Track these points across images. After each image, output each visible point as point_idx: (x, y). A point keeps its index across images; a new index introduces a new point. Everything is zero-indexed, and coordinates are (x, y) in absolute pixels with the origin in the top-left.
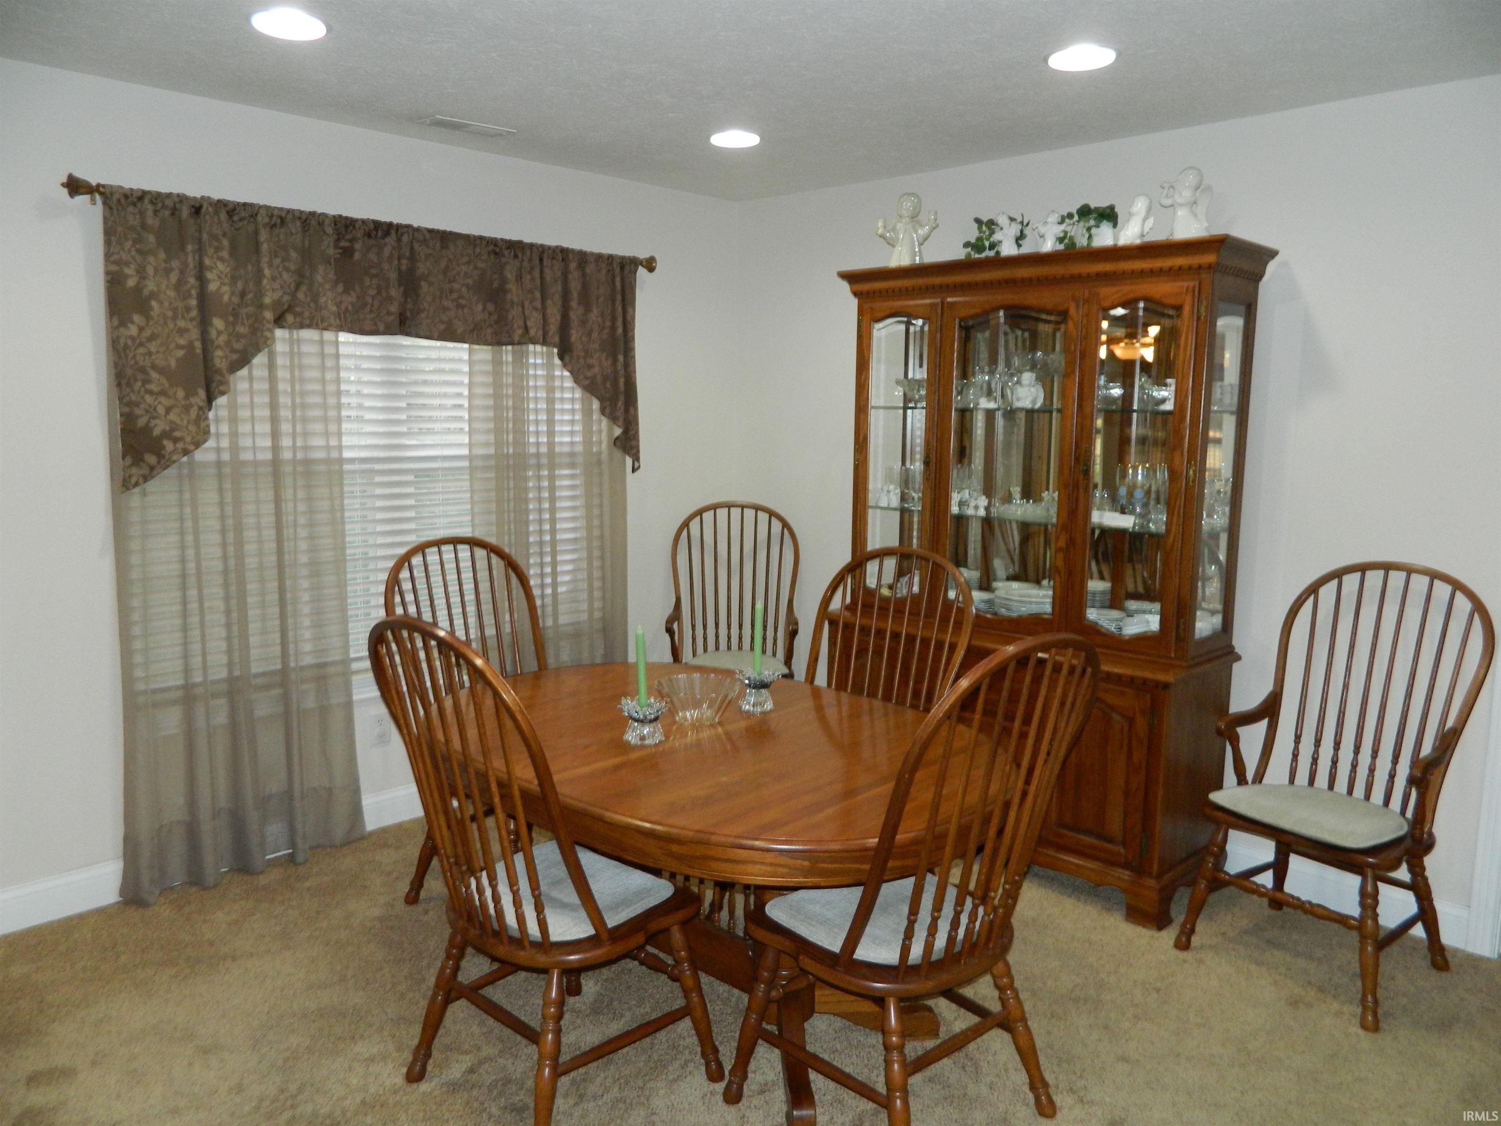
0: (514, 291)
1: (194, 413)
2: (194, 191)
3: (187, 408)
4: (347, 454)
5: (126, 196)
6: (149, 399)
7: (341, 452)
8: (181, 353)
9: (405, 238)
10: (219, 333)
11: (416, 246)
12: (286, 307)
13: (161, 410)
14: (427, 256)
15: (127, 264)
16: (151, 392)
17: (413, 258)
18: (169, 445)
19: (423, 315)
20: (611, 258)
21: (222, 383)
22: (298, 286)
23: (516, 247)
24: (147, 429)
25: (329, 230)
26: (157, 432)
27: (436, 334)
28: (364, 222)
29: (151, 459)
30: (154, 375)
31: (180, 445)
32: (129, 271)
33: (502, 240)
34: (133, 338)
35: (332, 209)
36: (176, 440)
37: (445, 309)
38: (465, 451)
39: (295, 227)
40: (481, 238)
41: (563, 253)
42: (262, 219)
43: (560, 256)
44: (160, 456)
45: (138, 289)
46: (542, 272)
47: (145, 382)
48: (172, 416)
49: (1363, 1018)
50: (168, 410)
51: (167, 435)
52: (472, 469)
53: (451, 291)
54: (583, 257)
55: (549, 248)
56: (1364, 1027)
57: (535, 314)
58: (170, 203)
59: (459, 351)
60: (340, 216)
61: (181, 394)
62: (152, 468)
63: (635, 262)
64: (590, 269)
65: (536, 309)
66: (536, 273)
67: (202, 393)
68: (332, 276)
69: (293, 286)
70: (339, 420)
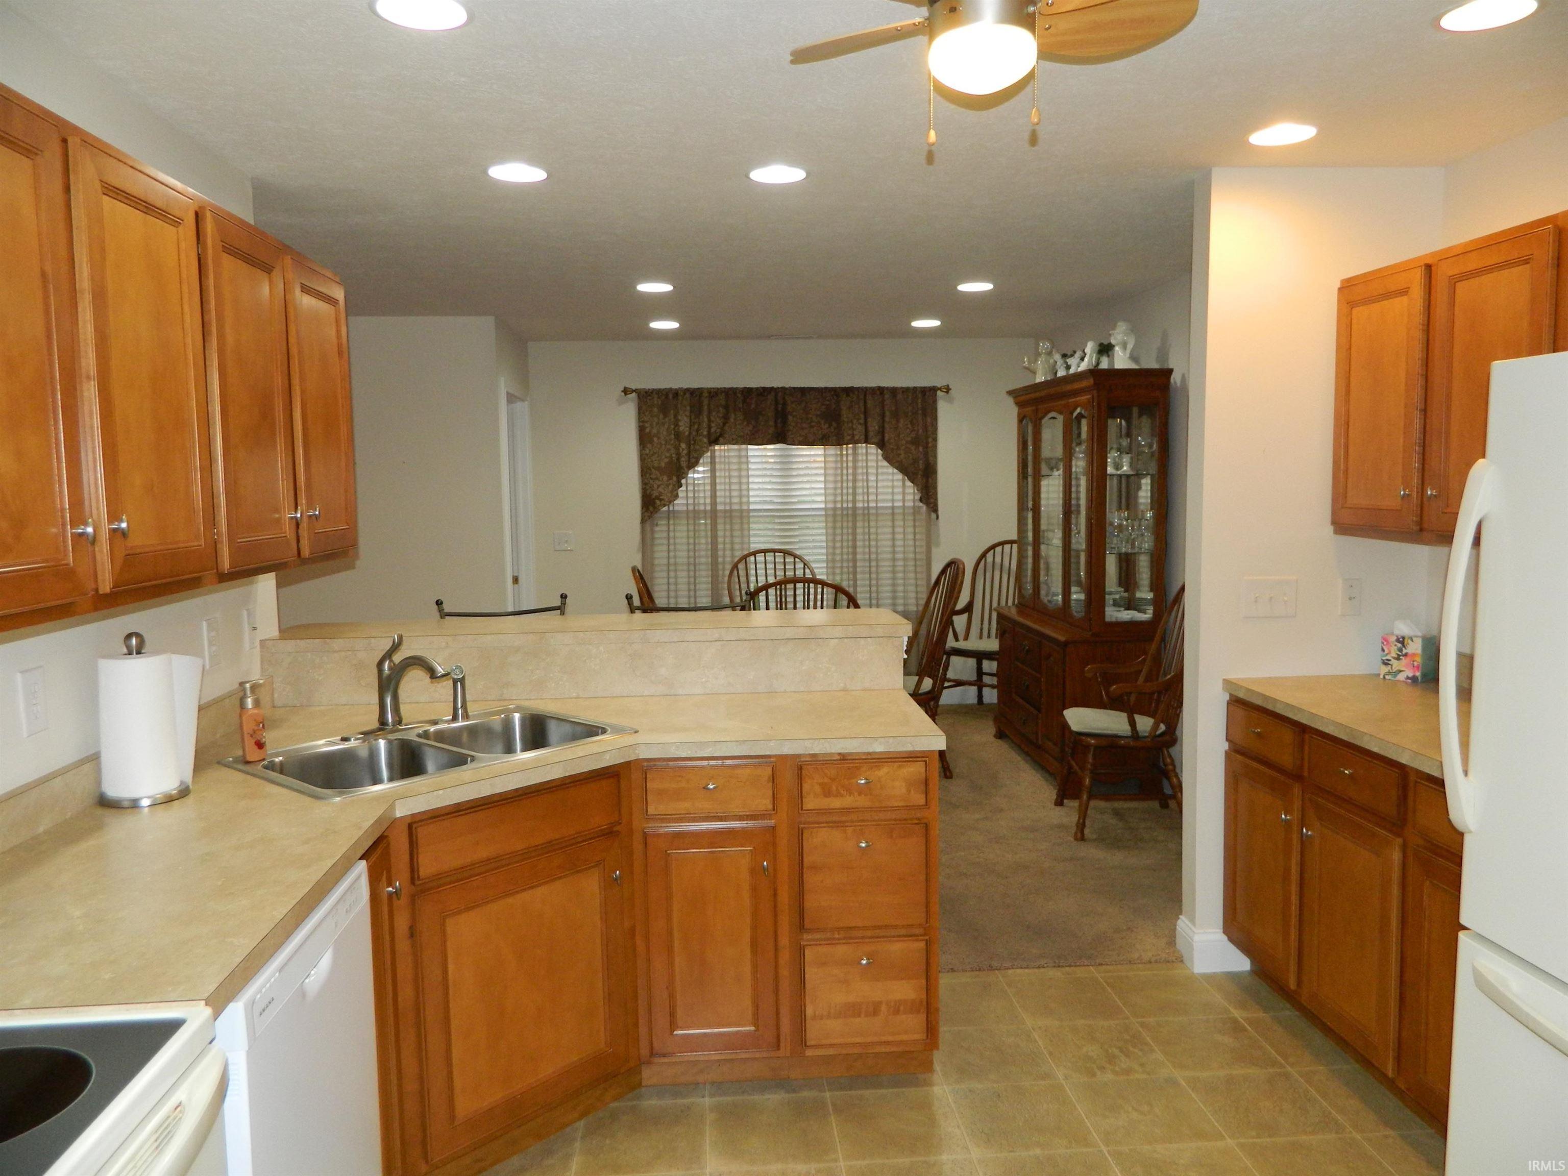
0: (845, 414)
1: (671, 487)
2: (675, 386)
3: (668, 486)
4: (752, 507)
5: (646, 392)
6: (651, 481)
7: (749, 506)
8: (667, 460)
9: (780, 394)
10: (683, 450)
11: (786, 398)
12: (718, 434)
13: (655, 486)
14: (792, 403)
15: (647, 422)
16: (651, 478)
17: (785, 404)
18: (658, 502)
19: (790, 433)
20: (915, 389)
21: (683, 473)
22: (724, 424)
23: (848, 391)
24: (650, 495)
25: (739, 395)
26: (653, 497)
27: (796, 443)
28: (757, 389)
29: (651, 509)
30: (653, 470)
31: (663, 502)
32: (647, 425)
33: (839, 388)
34: (647, 455)
35: (741, 385)
36: (661, 500)
37: (803, 429)
38: (823, 506)
39: (722, 397)
40: (826, 388)
41: (881, 390)
42: (706, 394)
43: (878, 392)
44: (655, 508)
45: (650, 432)
46: (865, 403)
47: (650, 474)
48: (660, 489)
49: (1076, 833)
50: (659, 486)
51: (658, 498)
52: (826, 516)
53: (807, 419)
54: (894, 391)
55: (871, 388)
56: (1076, 839)
57: (860, 427)
58: (664, 393)
59: (818, 451)
60: (745, 388)
61: (665, 478)
62: (652, 513)
63: (934, 390)
64: (900, 396)
65: (860, 424)
66: (862, 404)
67: (675, 478)
68: (742, 418)
69: (721, 424)
70: (748, 490)
